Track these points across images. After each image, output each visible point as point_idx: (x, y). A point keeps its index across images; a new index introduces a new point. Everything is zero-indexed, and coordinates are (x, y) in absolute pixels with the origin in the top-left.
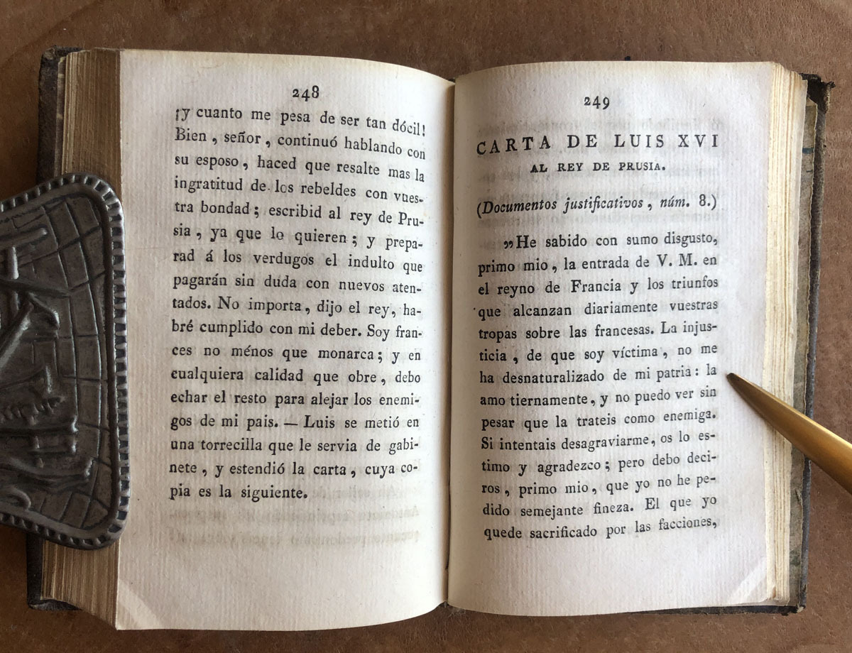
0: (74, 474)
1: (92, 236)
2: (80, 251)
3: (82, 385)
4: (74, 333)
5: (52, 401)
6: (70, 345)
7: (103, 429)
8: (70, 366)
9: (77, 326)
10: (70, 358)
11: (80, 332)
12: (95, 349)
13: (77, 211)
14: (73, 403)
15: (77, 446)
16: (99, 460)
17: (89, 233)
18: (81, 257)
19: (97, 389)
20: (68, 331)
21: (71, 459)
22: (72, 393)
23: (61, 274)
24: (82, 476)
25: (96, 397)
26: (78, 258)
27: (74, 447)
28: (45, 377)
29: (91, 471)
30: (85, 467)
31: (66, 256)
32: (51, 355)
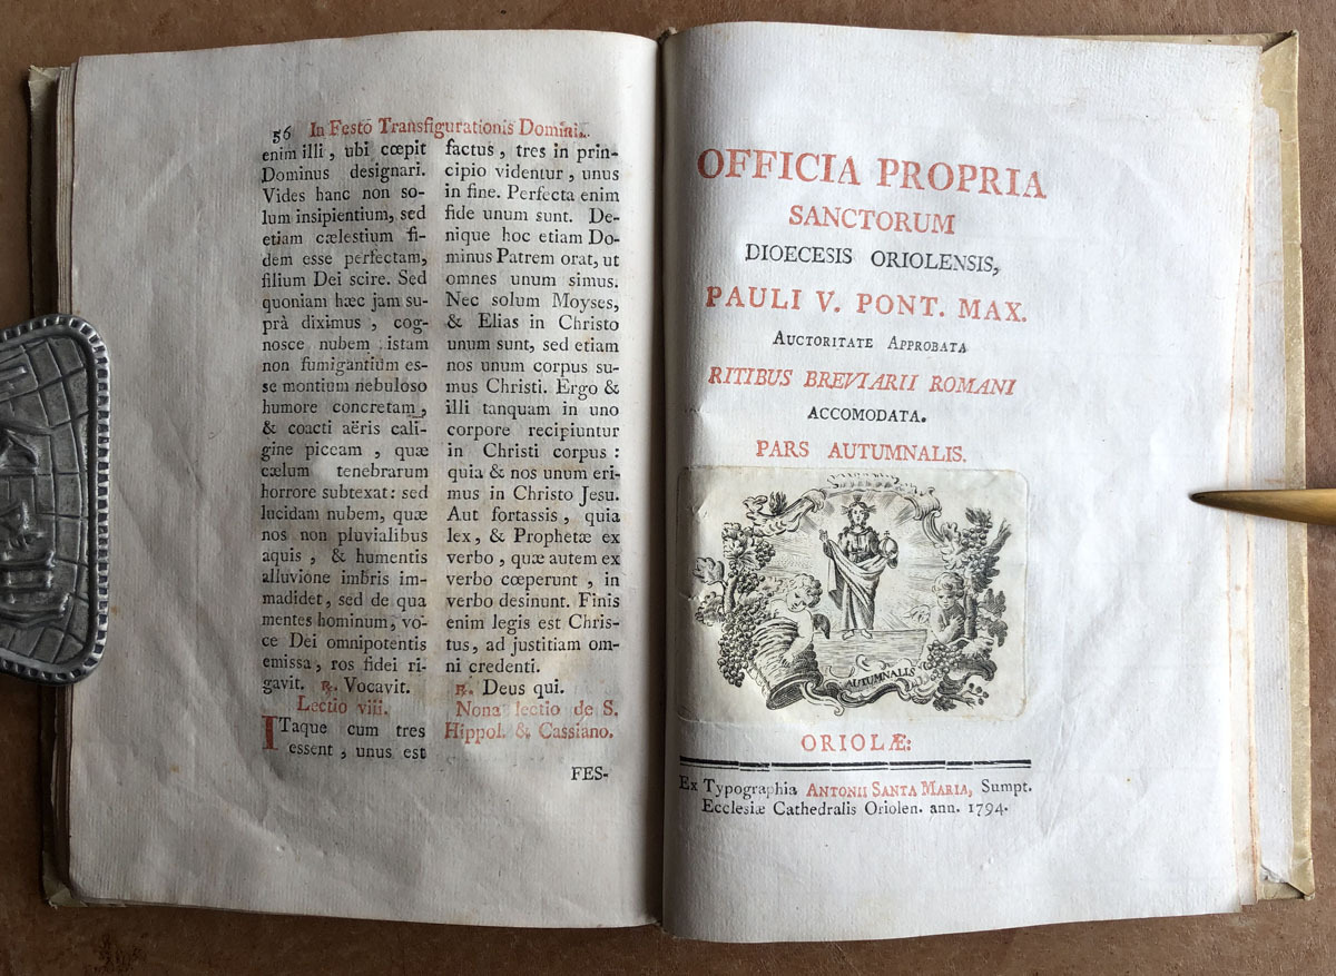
0: (48, 609)
1: (75, 377)
2: (61, 391)
3: (61, 522)
4: (54, 470)
5: (28, 537)
6: (49, 482)
7: (81, 565)
8: (49, 503)
9: (58, 464)
10: (49, 496)
11: (60, 469)
12: (77, 487)
13: (59, 352)
14: (50, 539)
15: (52, 581)
16: (76, 596)
17: (72, 373)
18: (61, 397)
19: (77, 526)
20: (47, 469)
21: (44, 595)
22: (50, 530)
23: (42, 414)
24: (56, 612)
25: (75, 533)
26: (60, 397)
27: (49, 583)
28: (22, 515)
29: (66, 607)
30: (61, 602)
31: (47, 395)
32: (29, 492)
